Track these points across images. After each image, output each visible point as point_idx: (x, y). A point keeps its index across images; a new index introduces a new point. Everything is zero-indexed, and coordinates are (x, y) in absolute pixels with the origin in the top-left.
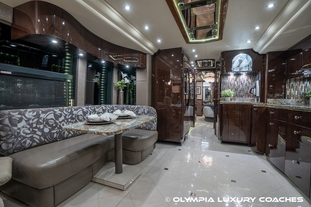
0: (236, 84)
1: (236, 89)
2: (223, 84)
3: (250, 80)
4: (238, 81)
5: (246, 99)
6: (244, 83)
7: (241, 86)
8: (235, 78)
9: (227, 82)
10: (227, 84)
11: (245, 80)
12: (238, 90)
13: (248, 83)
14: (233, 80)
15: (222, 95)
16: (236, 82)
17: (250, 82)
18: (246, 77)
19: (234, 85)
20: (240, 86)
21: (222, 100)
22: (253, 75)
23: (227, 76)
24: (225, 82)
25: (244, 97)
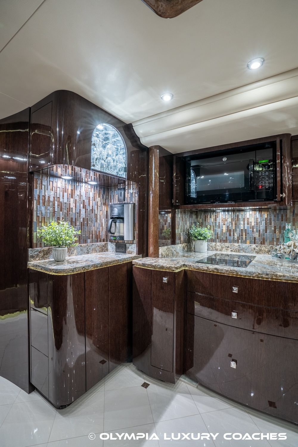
0: (72, 205)
1: (74, 220)
2: (39, 203)
3: (100, 198)
4: (77, 198)
5: (93, 247)
6: (89, 204)
7: (83, 211)
8: (69, 188)
9: (52, 199)
10: (51, 204)
11: (91, 199)
12: (78, 224)
13: (96, 207)
14: (65, 194)
15: (35, 241)
16: (72, 200)
17: (99, 203)
18: (93, 190)
19: (69, 209)
20: (81, 213)
21: (37, 255)
22: (104, 188)
23: (51, 179)
24: (44, 196)
25: (89, 241)
